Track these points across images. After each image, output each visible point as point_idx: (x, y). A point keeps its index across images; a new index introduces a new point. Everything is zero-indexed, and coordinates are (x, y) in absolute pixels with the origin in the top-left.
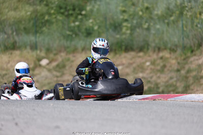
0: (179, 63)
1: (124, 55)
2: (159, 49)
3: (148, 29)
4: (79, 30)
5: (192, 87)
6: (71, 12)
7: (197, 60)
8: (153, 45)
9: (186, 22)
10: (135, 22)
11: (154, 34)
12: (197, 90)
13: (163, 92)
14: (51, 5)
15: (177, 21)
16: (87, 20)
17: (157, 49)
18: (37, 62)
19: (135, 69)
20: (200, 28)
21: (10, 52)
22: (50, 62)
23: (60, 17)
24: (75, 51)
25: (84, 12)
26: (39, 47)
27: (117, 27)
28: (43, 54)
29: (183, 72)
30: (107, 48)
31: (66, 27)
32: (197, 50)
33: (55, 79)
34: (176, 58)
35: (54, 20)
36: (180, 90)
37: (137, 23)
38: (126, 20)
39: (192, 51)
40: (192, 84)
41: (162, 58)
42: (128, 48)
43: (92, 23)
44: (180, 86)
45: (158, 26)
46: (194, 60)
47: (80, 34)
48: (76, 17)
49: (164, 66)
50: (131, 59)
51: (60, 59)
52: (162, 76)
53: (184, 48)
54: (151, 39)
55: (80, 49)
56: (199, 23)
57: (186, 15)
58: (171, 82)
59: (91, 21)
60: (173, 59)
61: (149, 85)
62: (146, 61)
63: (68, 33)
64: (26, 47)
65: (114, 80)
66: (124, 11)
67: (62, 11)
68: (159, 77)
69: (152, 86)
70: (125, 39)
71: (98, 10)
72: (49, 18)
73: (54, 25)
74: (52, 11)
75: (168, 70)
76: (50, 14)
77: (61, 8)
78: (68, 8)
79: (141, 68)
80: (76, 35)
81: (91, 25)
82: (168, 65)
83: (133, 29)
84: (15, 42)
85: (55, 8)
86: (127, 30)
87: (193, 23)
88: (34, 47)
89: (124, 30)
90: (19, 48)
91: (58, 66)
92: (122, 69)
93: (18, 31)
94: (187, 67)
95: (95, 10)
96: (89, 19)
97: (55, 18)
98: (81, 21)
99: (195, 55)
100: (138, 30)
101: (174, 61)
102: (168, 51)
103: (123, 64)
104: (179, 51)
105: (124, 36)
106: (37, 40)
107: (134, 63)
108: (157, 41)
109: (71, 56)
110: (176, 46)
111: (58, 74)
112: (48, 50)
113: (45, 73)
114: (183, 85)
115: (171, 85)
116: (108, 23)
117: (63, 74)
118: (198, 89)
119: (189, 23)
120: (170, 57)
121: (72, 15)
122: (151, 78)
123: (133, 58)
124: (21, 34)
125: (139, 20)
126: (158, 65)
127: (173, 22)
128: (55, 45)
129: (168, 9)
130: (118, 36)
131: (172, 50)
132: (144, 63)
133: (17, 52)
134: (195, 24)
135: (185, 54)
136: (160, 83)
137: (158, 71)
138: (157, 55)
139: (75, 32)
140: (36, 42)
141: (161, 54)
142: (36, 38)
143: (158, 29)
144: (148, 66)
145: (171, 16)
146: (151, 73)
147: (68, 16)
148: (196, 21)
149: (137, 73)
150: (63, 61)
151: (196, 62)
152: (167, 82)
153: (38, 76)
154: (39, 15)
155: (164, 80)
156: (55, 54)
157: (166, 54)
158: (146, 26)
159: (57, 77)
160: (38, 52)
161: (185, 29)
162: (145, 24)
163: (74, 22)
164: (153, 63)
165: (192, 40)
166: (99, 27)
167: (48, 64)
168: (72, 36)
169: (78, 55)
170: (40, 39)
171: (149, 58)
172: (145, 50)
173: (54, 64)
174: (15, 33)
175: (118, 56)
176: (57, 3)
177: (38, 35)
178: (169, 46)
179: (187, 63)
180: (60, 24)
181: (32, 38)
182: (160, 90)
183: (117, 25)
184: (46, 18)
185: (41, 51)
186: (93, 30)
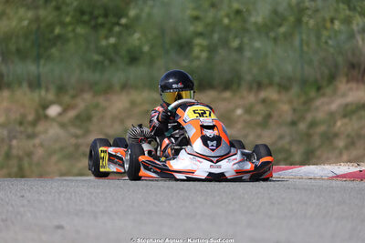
0: (294, 110)
2: (260, 86)
3: (240, 49)
4: (117, 53)
5: (318, 153)
6: (101, 20)
7: (328, 104)
8: (248, 78)
9: (308, 35)
10: (216, 36)
11: (250, 59)
12: (328, 159)
14: (64, 9)
15: (291, 35)
16: (130, 35)
17: (255, 86)
18: (41, 112)
20: (333, 47)
22: (65, 110)
23: (80, 30)
24: (108, 90)
25: (123, 21)
26: (43, 84)
27: (183, 46)
28: (51, 96)
29: (302, 126)
31: (92, 46)
32: (327, 86)
33: (73, 141)
34: (290, 102)
35: (71, 35)
36: (297, 158)
37: (219, 39)
38: (200, 34)
39: (319, 89)
40: (320, 146)
41: (264, 101)
42: (203, 85)
43: (139, 39)
44: (298, 151)
45: (257, 44)
47: (118, 59)
48: (110, 30)
49: (269, 116)
51: (82, 105)
52: (265, 133)
54: (244, 68)
55: (117, 87)
56: (330, 37)
57: (307, 23)
58: (280, 144)
59: (137, 36)
60: (284, 103)
62: (237, 107)
63: (96, 57)
64: (20, 84)
66: (197, 18)
67: (86, 18)
68: (259, 136)
70: (198, 67)
71: (149, 15)
72: (62, 32)
73: (71, 44)
74: (68, 19)
75: (276, 122)
76: (63, 25)
77: (83, 13)
78: (96, 13)
80: (111, 61)
81: (137, 43)
82: (275, 114)
83: (212, 50)
85: (71, 13)
86: (201, 51)
87: (318, 37)
88: (35, 84)
89: (196, 51)
90: (9, 86)
91: (78, 117)
93: (6, 56)
94: (309, 117)
95: (144, 15)
96: (135, 32)
98: (119, 35)
99: (324, 95)
100: (222, 52)
101: (286, 108)
102: (276, 88)
104: (295, 89)
106: (41, 70)
108: (255, 71)
109: (101, 100)
110: (290, 80)
111: (79, 132)
112: (61, 89)
113: (55, 131)
114: (302, 150)
115: (281, 150)
116: (167, 39)
117: (87, 132)
118: (330, 156)
119: (313, 39)
120: (280, 100)
121: (102, 25)
122: (246, 136)
124: (13, 62)
125: (223, 34)
126: (258, 113)
127: (285, 36)
128: (73, 80)
129: (275, 12)
130: (185, 63)
131: (284, 87)
132: (234, 110)
133: (6, 93)
134: (323, 39)
135: (306, 94)
137: (259, 124)
138: (256, 96)
139: (108, 58)
140: (39, 77)
141: (263, 94)
142: (38, 67)
143: (258, 50)
144: (240, 116)
145: (280, 25)
146: (244, 128)
147: (96, 28)
148: (325, 33)
150: (87, 108)
151: (326, 108)
152: (275, 143)
153: (43, 137)
154: (43, 25)
156: (74, 97)
157: (271, 94)
158: (235, 43)
159: (77, 137)
160: (43, 93)
161: (305, 48)
163: (107, 38)
164: (248, 110)
165: (320, 68)
166: (152, 47)
167: (60, 114)
168: (102, 62)
169: (114, 98)
170: (45, 69)
171: (241, 102)
172: (234, 87)
173: (72, 114)
176: (75, 4)
177: (42, 62)
178: (277, 79)
179: (308, 110)
180: (82, 43)
181: (32, 68)
183: (183, 42)
184: (57, 31)
185: (47, 90)
186: (141, 52)
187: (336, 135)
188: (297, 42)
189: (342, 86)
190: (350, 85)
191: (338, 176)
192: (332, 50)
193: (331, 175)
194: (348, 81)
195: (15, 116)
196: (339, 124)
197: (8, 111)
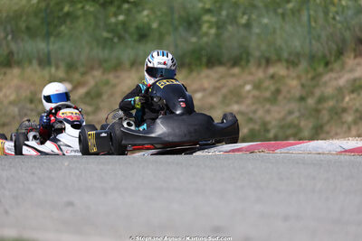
0: (303, 86)
1: (205, 72)
2: (268, 62)
3: (248, 26)
4: (126, 30)
5: (327, 128)
7: (336, 79)
8: (257, 54)
9: (316, 11)
10: (225, 13)
11: (258, 35)
12: (337, 134)
13: (276, 138)
15: (299, 11)
16: (139, 12)
17: (263, 62)
19: (225, 97)
20: (340, 22)
21: (3, 70)
22: (75, 88)
23: (87, 7)
24: (117, 67)
26: (53, 61)
27: (192, 23)
28: (61, 74)
29: (311, 102)
30: (173, 68)
31: (101, 24)
32: (335, 61)
34: (299, 77)
35: (80, 13)
36: (306, 133)
37: (228, 16)
38: (208, 11)
39: (327, 64)
40: (328, 121)
41: (272, 77)
42: (212, 61)
43: (148, 16)
44: (307, 126)
45: (265, 21)
46: (330, 80)
47: (127, 36)
48: (119, 7)
49: (278, 91)
50: (218, 80)
51: (92, 83)
52: (274, 108)
53: (312, 58)
54: (253, 44)
55: (127, 64)
56: (337, 13)
58: (289, 119)
59: (145, 13)
60: (293, 79)
61: (251, 126)
62: (245, 84)
63: (105, 35)
64: (30, 62)
65: (184, 117)
68: (268, 111)
69: (257, 127)
70: (207, 43)
72: (71, 9)
73: (81, 22)
75: (285, 98)
76: (73, 2)
79: (236, 95)
80: (121, 38)
81: (146, 20)
82: (284, 90)
83: (220, 26)
84: (11, 53)
86: (210, 27)
87: (326, 13)
88: (45, 61)
89: (205, 28)
90: (19, 64)
91: (88, 94)
92: (203, 98)
93: (16, 34)
94: (318, 92)
96: (143, 10)
97: (83, 8)
98: (128, 12)
99: (332, 70)
100: (230, 28)
101: (294, 83)
102: (285, 64)
103: (204, 90)
104: (304, 65)
105: (205, 39)
106: (51, 47)
107: (223, 86)
109: (111, 77)
110: (298, 55)
111: (89, 109)
112: (71, 67)
114: (311, 125)
115: (290, 126)
116: (176, 16)
117: (97, 110)
118: (339, 131)
119: (321, 14)
120: (288, 76)
121: (111, 2)
122: (255, 112)
123: (222, 77)
124: (22, 40)
125: (232, 11)
126: (267, 89)
127: (293, 12)
128: (83, 58)
130: (194, 40)
131: (292, 63)
132: (242, 86)
133: (16, 71)
134: (331, 15)
135: (315, 69)
136: (270, 122)
137: (267, 100)
138: (265, 72)
139: (118, 34)
140: (49, 55)
141: (271, 70)
142: (48, 44)
143: (266, 25)
144: (249, 92)
145: (288, 2)
146: (253, 104)
147: (104, 5)
148: (333, 9)
149: (228, 105)
150: (96, 85)
151: (334, 83)
152: (284, 119)
154: (52, 3)
155: (277, 116)
156: (84, 74)
157: (280, 70)
158: (243, 20)
159: (87, 114)
160: (53, 70)
161: (313, 24)
162: (242, 17)
163: (116, 15)
164: (257, 86)
165: (327, 43)
166: (161, 24)
167: (71, 92)
168: (112, 39)
169: (124, 75)
170: (54, 46)
171: (250, 78)
172: (243, 63)
173: (82, 91)
174: (10, 37)
175: (194, 74)
177: (52, 39)
178: (285, 55)
179: (317, 85)
180: (92, 20)
181: (42, 45)
182: (271, 135)
183: (192, 19)
184: (66, 9)
185: (57, 67)
186: (150, 29)
187: (344, 110)
188: (305, 18)
189: (350, 61)
190: (357, 60)
191: (346, 151)
192: (339, 26)
193: (340, 150)
194: (355, 57)
195: (25, 93)
196: (347, 99)
197: (18, 88)
